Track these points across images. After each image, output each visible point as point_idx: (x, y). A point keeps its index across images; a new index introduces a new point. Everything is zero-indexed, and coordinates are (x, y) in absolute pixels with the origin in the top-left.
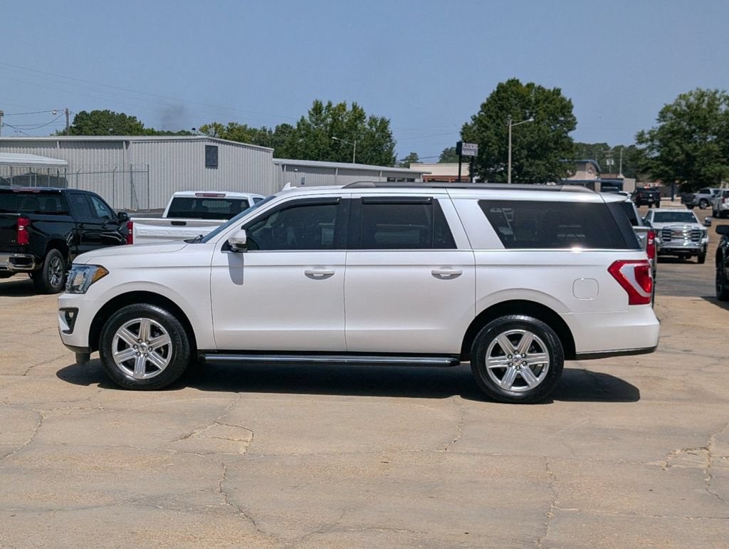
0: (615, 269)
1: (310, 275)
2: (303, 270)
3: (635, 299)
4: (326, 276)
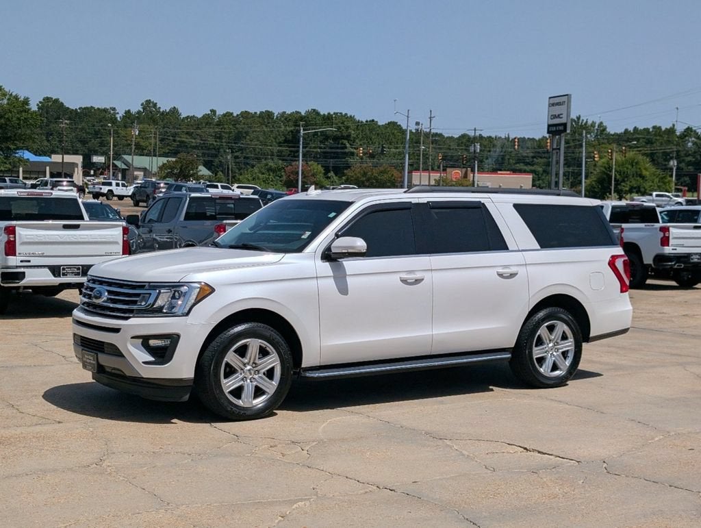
0: (612, 263)
1: (404, 281)
2: (397, 277)
4: (418, 281)
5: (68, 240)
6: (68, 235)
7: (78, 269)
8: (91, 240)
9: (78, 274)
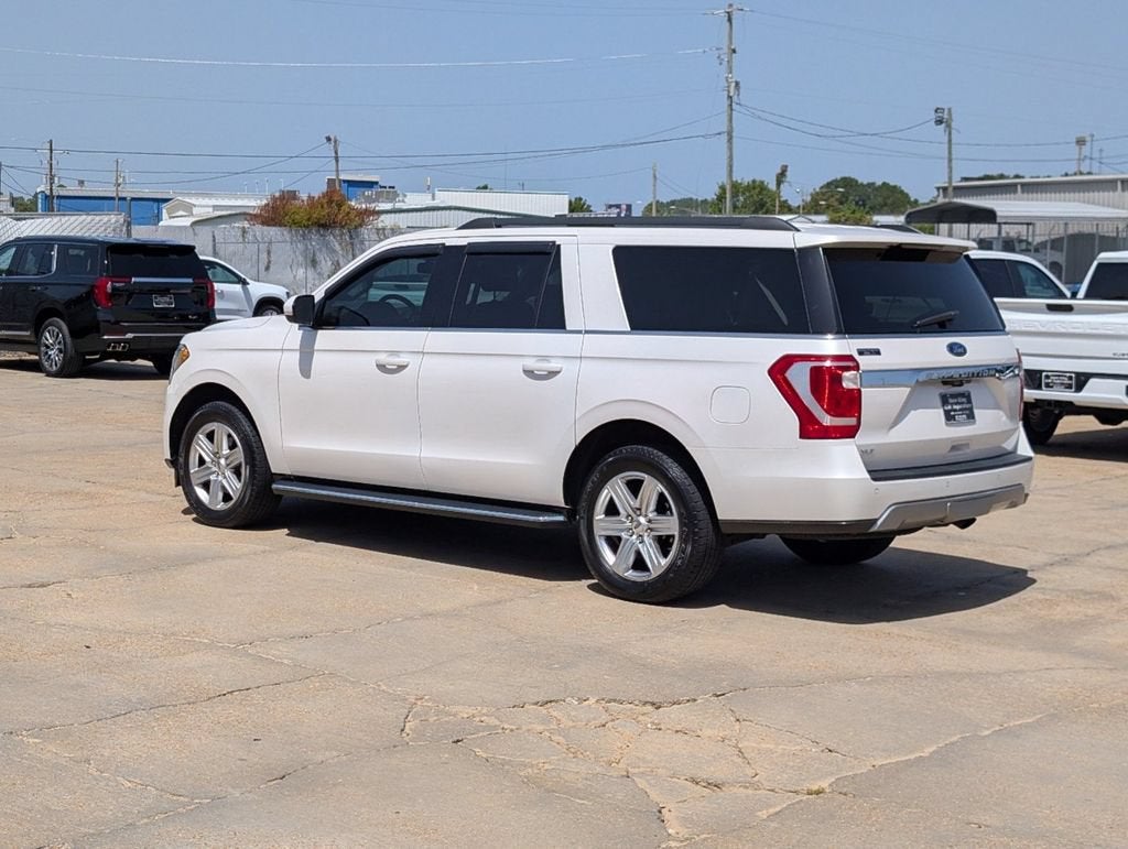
0: (779, 371)
1: (381, 367)
2: (374, 359)
3: (810, 429)
4: (400, 368)
5: (1053, 330)
6: (1055, 322)
7: (1070, 378)
8: (1089, 331)
9: (1069, 387)
